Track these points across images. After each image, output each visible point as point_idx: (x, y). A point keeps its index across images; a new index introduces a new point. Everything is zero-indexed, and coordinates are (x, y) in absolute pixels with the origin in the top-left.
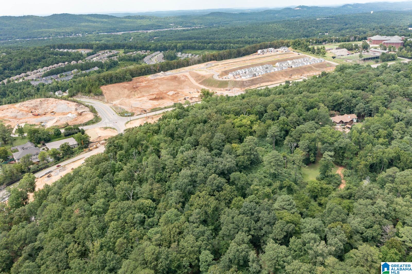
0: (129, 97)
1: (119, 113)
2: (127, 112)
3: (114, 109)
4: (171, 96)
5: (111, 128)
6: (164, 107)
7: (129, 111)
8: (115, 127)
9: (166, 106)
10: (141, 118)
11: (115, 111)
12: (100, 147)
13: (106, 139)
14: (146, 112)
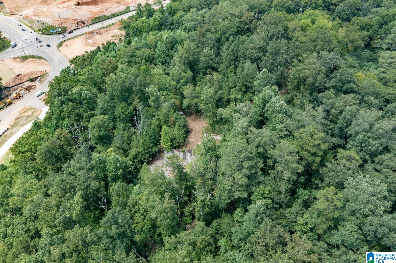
0: (45, 2)
1: (39, 30)
2: (52, 27)
3: (28, 24)
5: (33, 57)
7: (57, 25)
8: (41, 55)
10: (80, 35)
11: (31, 27)
12: (25, 96)
13: (32, 77)
14: (85, 25)
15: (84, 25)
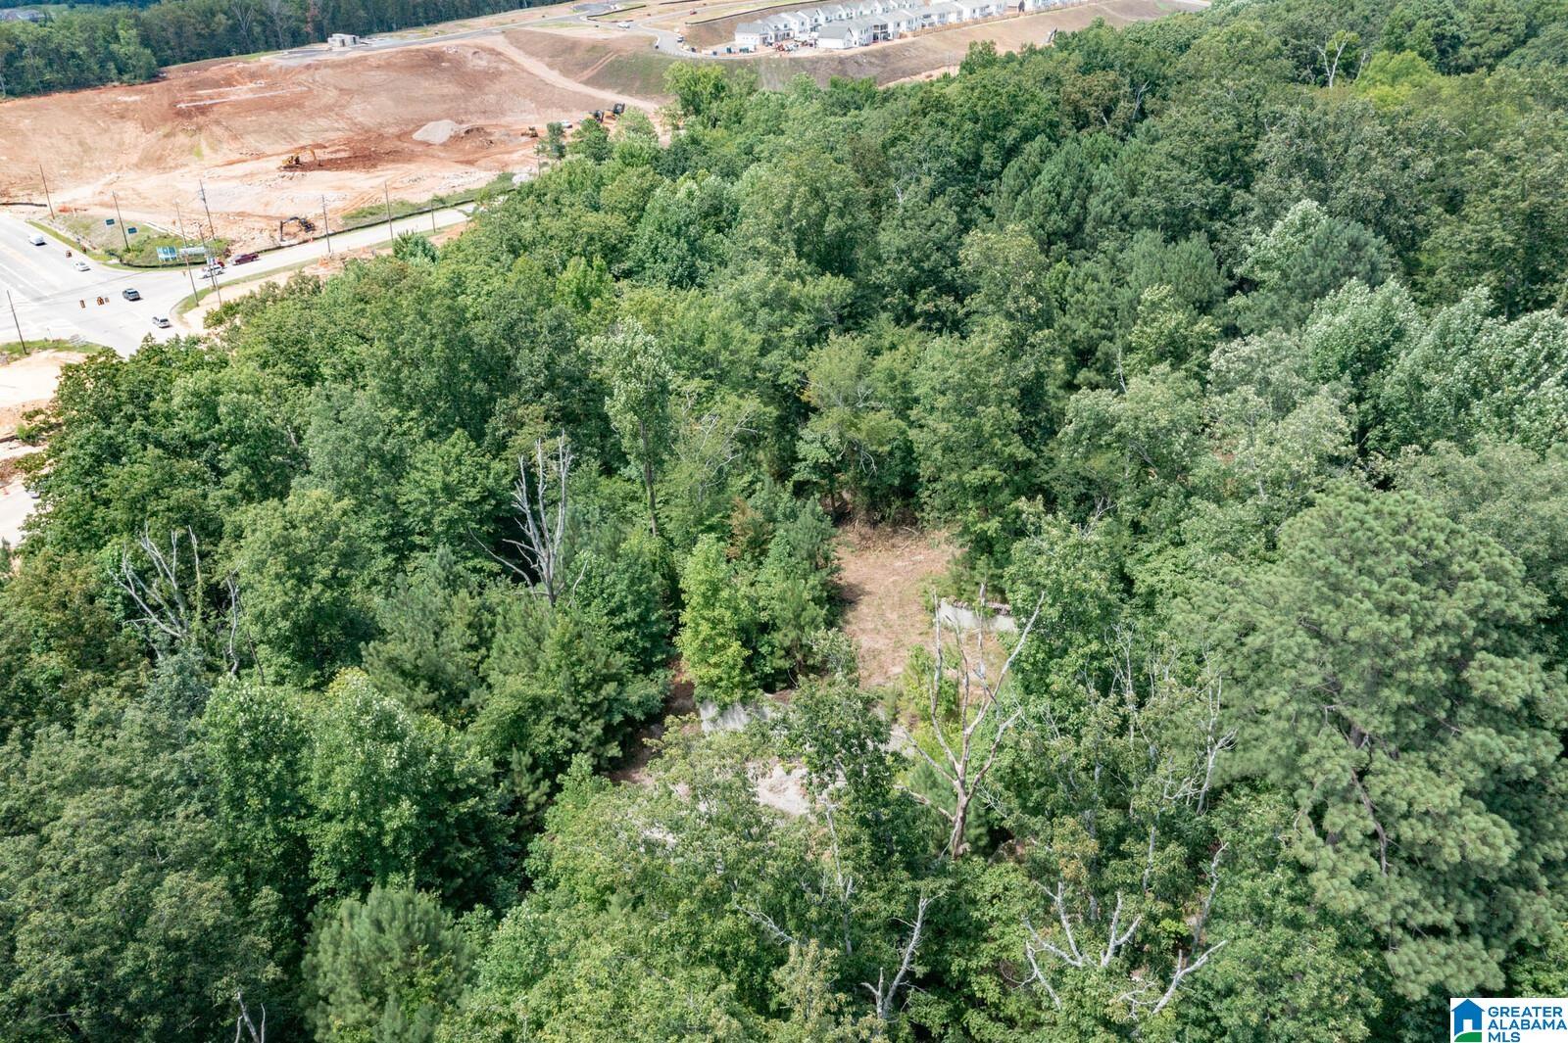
0: (154, 161)
1: (111, 253)
2: (170, 241)
3: (67, 234)
4: (444, 145)
5: (59, 345)
6: (428, 197)
7: (191, 232)
8: (95, 338)
9: (442, 194)
10: (289, 269)
11: (77, 245)
14: (317, 234)
15: (309, 235)
